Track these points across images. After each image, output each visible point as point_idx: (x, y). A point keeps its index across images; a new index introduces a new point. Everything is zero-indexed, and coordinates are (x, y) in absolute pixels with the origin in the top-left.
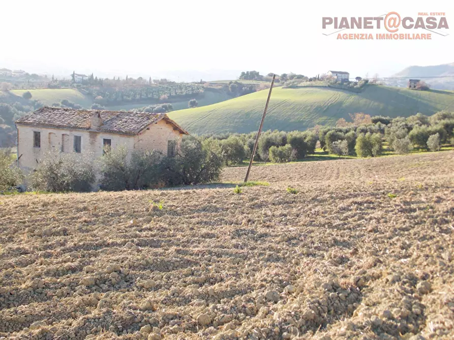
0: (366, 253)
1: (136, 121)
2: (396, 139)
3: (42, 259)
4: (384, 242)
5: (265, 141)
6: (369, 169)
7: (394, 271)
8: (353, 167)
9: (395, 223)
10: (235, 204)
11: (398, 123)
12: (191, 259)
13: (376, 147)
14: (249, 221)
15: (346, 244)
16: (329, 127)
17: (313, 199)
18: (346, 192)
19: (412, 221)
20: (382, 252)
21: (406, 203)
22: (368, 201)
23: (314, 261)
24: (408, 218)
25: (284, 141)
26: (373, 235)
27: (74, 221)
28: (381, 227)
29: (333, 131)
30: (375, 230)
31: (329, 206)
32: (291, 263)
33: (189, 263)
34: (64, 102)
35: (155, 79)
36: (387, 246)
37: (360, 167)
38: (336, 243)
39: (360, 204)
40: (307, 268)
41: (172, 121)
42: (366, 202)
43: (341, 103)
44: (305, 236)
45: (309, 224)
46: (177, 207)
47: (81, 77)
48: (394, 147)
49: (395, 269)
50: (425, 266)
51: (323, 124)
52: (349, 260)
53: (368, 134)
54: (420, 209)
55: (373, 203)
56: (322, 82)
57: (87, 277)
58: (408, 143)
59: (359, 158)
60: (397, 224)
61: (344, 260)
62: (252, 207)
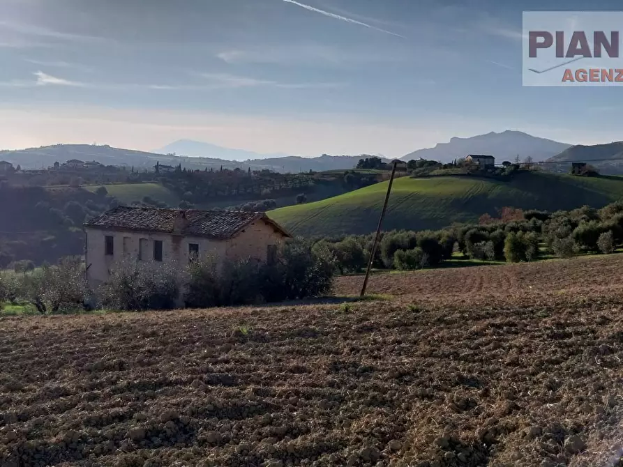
0: (500, 395)
1: (228, 222)
2: (556, 240)
3: (85, 402)
4: (525, 379)
5: (389, 243)
6: (522, 277)
7: (534, 421)
8: (500, 275)
9: (542, 353)
10: (339, 326)
11: (559, 219)
12: (271, 402)
13: (531, 249)
14: (352, 350)
15: (475, 383)
16: (469, 225)
17: (439, 320)
18: (483, 310)
19: (565, 350)
20: (521, 394)
21: (559, 325)
22: (509, 322)
23: (429, 406)
24: (560, 347)
25: (413, 243)
26: (510, 370)
27: (135, 350)
28: (523, 359)
29: (474, 230)
30: (514, 363)
31: (458, 330)
32: (401, 408)
33: (268, 407)
34: (146, 199)
35: (255, 170)
36: (529, 385)
37: (509, 275)
38: (462, 380)
39: (499, 326)
40: (420, 415)
41: (273, 221)
42: (506, 325)
43: (485, 195)
44: (422, 371)
45: (429, 354)
46: (266, 331)
47: (166, 169)
48: (554, 249)
49: (537, 418)
50: (579, 413)
51: (463, 221)
52: (476, 405)
53: (520, 233)
54: (577, 333)
55: (516, 325)
56: (459, 169)
57: (136, 428)
58: (572, 244)
59: (509, 264)
60: (545, 354)
61: (471, 404)
62: (359, 331)
